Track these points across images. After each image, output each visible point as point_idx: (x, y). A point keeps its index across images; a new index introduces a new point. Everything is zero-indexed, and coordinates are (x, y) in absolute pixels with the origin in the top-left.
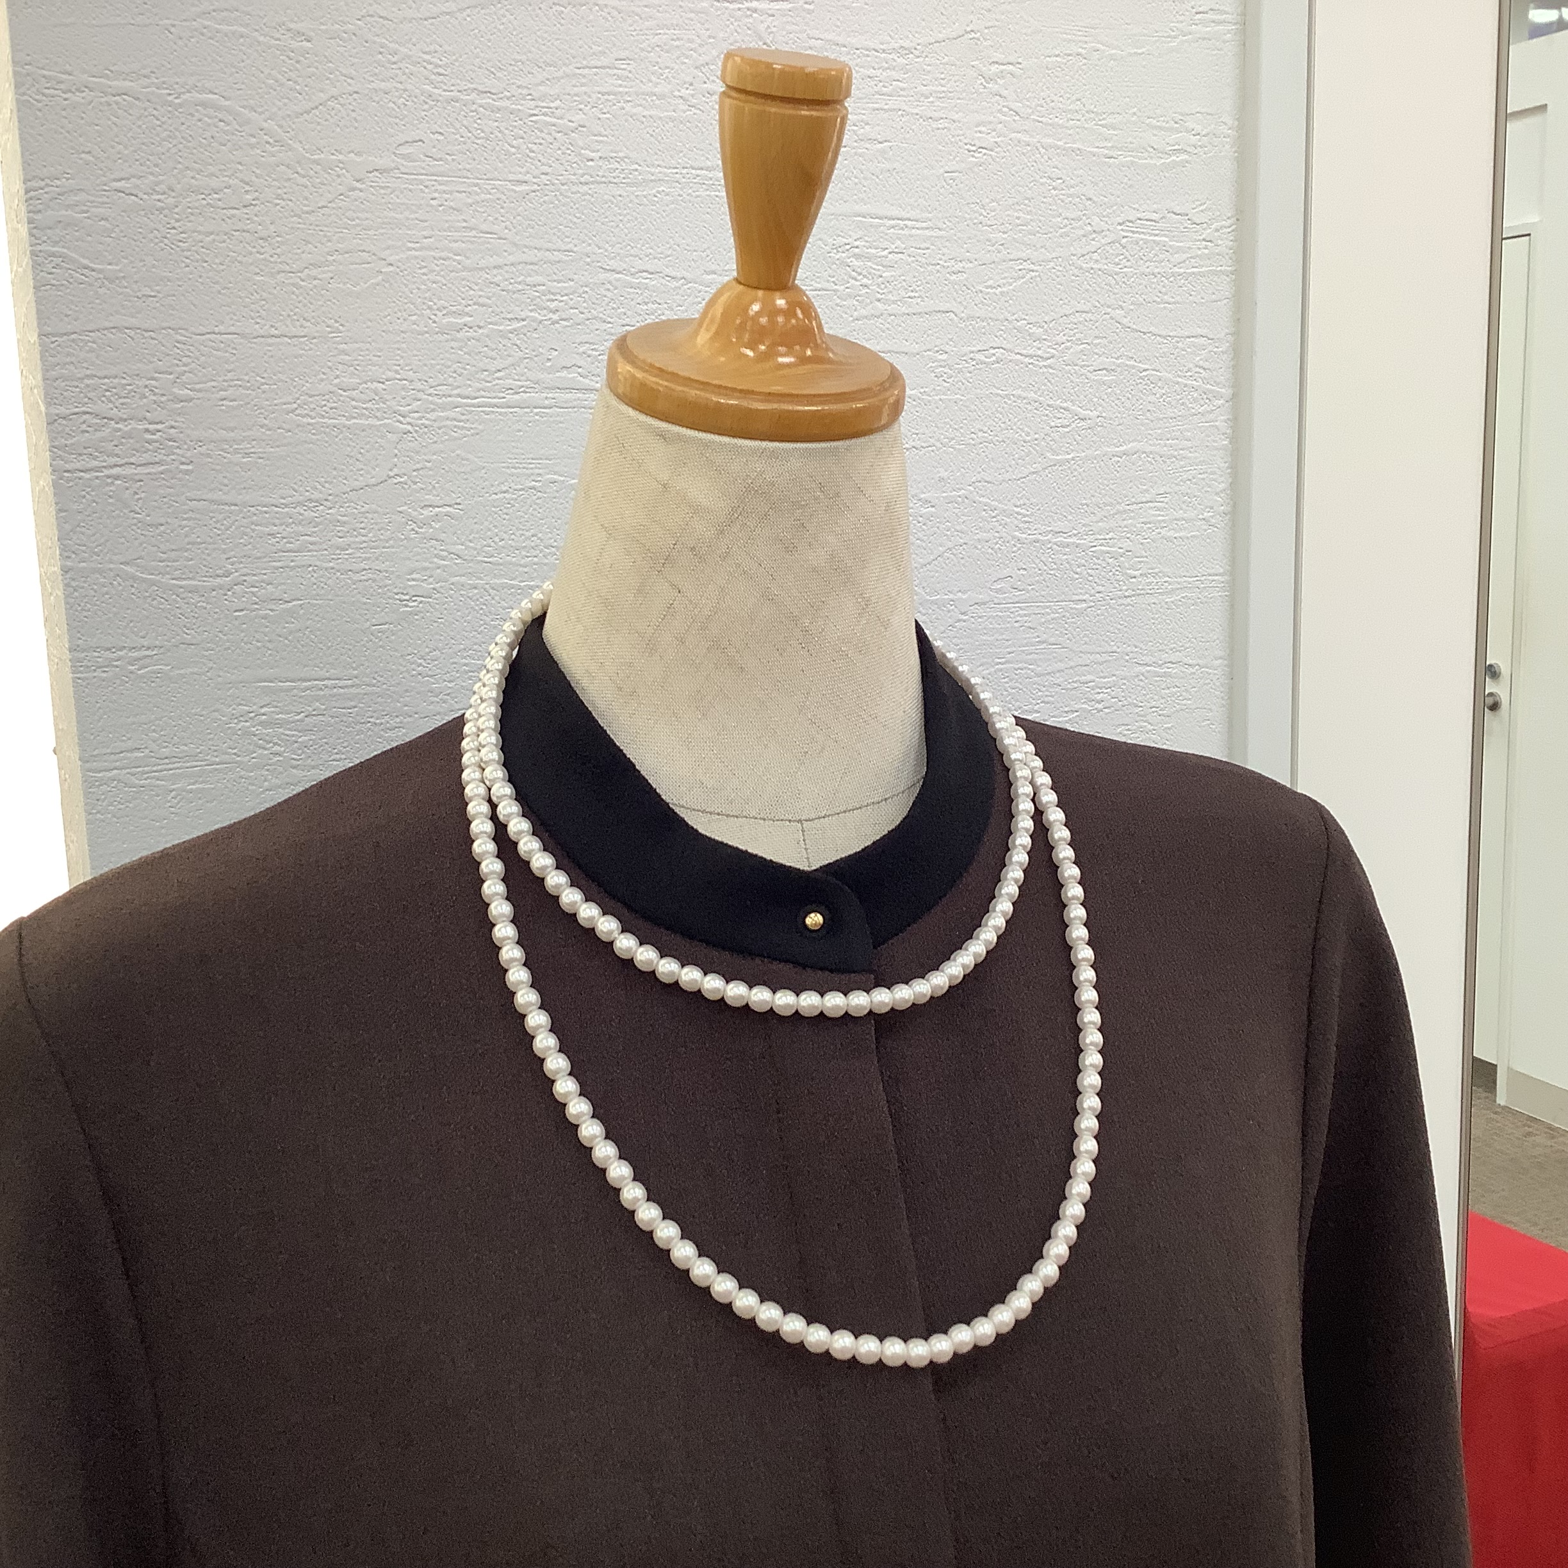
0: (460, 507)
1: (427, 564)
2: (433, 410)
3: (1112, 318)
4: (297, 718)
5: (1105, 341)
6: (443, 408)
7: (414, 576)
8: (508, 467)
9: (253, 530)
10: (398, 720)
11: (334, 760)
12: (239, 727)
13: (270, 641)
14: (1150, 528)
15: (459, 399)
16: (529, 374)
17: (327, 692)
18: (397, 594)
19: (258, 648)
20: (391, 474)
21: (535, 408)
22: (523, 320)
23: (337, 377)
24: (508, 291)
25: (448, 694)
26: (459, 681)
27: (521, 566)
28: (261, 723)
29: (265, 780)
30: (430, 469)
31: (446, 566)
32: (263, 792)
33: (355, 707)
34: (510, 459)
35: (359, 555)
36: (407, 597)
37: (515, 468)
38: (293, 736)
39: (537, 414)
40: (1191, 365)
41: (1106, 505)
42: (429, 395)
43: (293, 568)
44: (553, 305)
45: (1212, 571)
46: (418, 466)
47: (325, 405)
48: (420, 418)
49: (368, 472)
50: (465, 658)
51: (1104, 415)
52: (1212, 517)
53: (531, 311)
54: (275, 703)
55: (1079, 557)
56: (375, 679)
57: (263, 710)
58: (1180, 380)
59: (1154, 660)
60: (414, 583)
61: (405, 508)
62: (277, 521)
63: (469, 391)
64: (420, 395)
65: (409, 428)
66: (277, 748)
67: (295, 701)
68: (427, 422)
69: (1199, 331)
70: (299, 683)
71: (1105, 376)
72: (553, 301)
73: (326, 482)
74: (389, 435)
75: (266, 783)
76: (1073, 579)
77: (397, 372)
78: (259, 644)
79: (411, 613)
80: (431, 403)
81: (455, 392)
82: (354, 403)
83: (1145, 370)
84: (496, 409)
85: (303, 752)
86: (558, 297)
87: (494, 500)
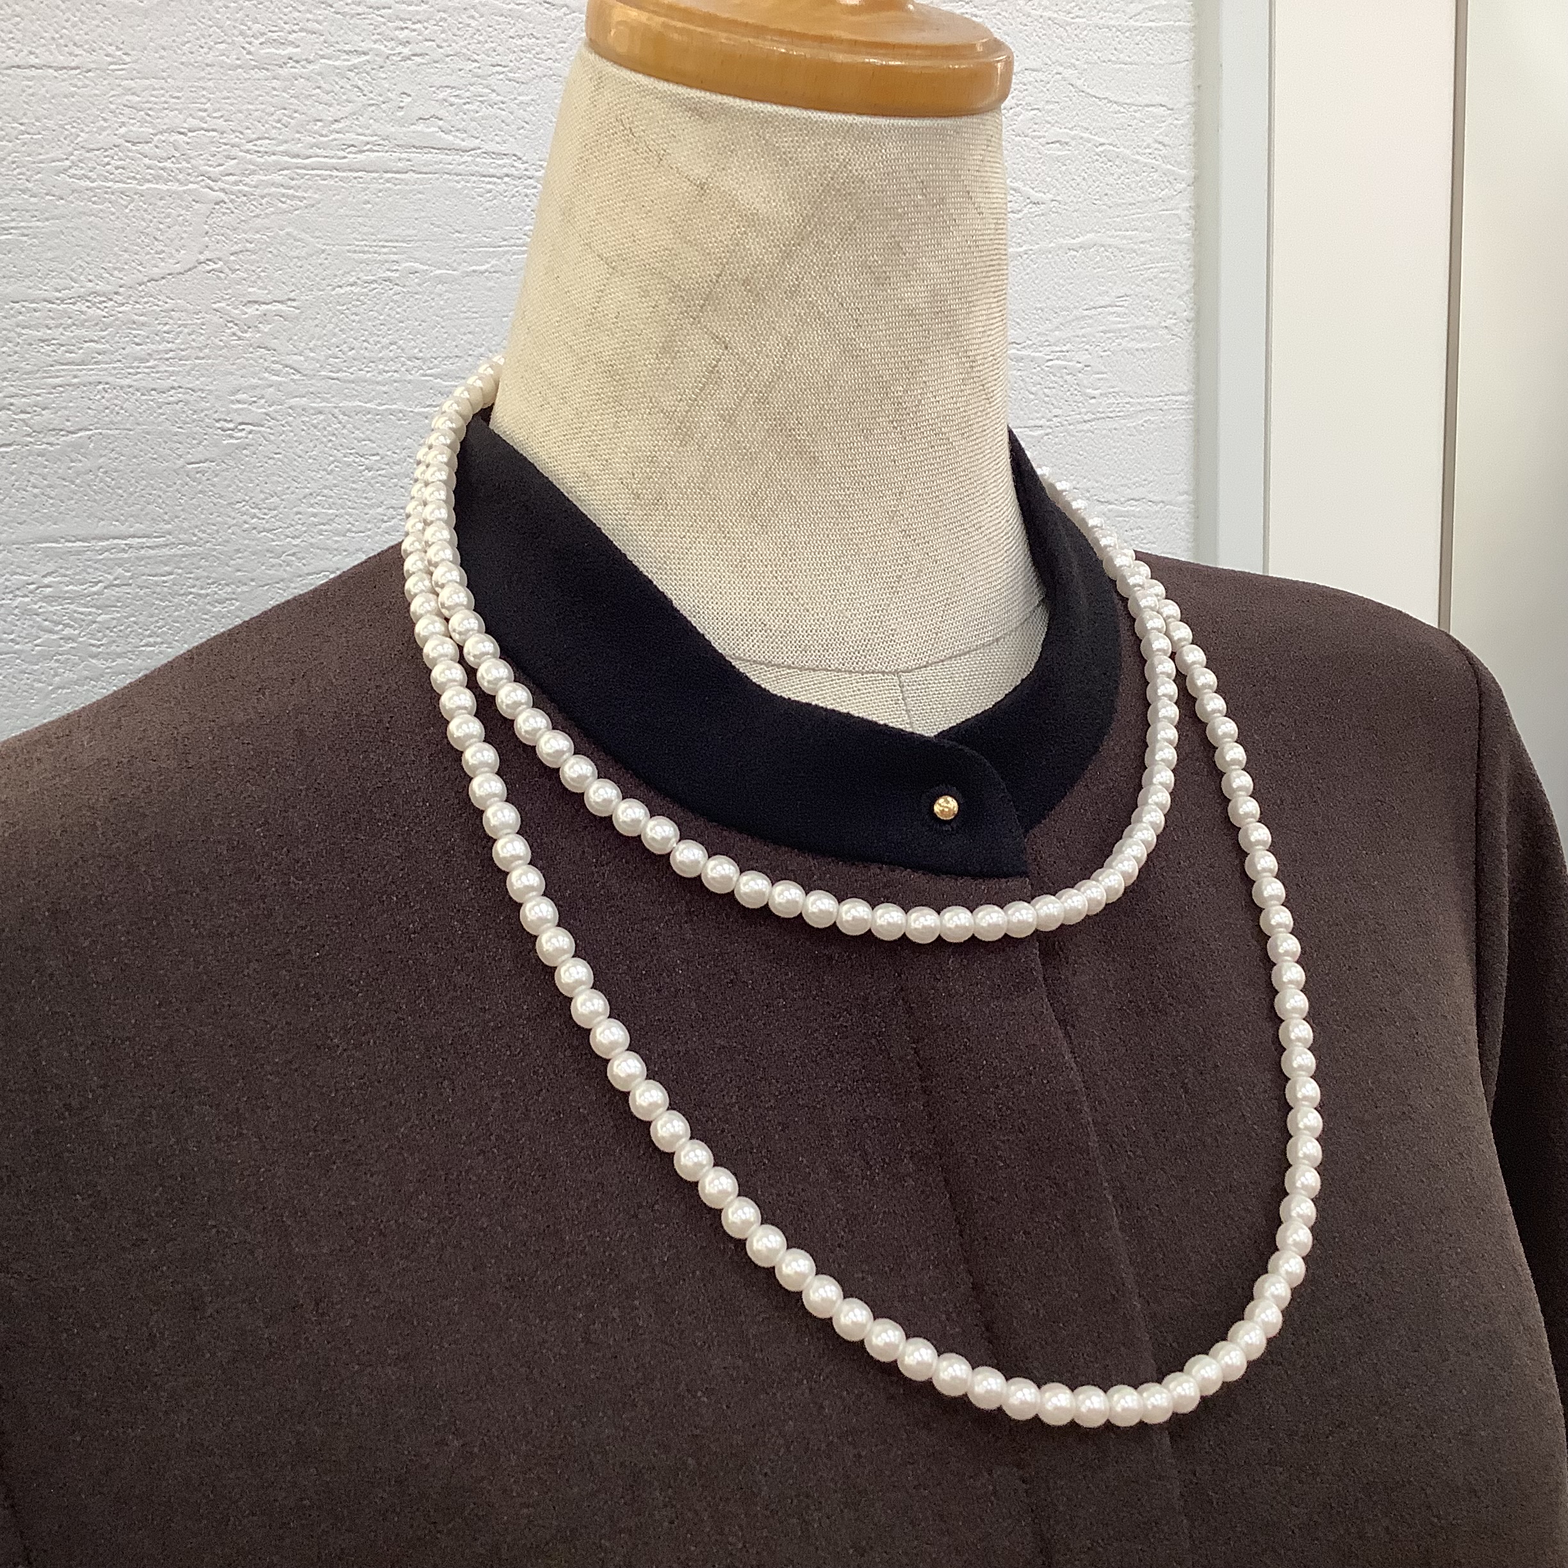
0: (294, 304)
1: (255, 381)
2: (253, 173)
3: (1064, 79)
4: (94, 589)
5: (1056, 107)
6: (266, 169)
7: (239, 396)
8: (355, 252)
9: (20, 335)
10: (229, 590)
11: (146, 645)
12: (15, 603)
13: (50, 486)
14: (1109, 338)
15: (286, 158)
16: (376, 126)
17: (130, 554)
18: (218, 421)
19: (35, 496)
20: (202, 258)
21: (386, 172)
22: (365, 53)
23: (123, 124)
24: (344, 14)
25: (294, 554)
26: (306, 536)
27: (378, 383)
28: (45, 598)
29: (56, 675)
30: (254, 252)
31: (280, 384)
32: (53, 691)
33: (171, 574)
34: (357, 240)
35: (164, 368)
36: (231, 425)
37: (364, 252)
38: (90, 614)
39: (388, 181)
40: (1150, 141)
41: (1063, 309)
42: (247, 151)
43: (77, 386)
44: (403, 35)
45: (1176, 390)
46: (236, 248)
47: (108, 164)
48: (236, 183)
49: (171, 256)
50: (312, 506)
51: (1059, 198)
52: (1175, 324)
53: (375, 42)
54: (62, 571)
55: (1033, 374)
56: (195, 535)
57: (46, 581)
58: (1138, 157)
59: (1116, 496)
60: (240, 406)
61: (223, 304)
62: (51, 323)
63: (297, 148)
64: (235, 152)
65: (222, 195)
66: (67, 631)
67: (89, 566)
68: (246, 189)
69: (1158, 99)
70: (93, 542)
71: (1059, 150)
72: (402, 29)
73: (115, 269)
74: (197, 206)
75: (57, 679)
76: (1028, 401)
77: (202, 119)
78: (36, 491)
79: (238, 447)
80: (251, 162)
81: (281, 148)
82: (146, 161)
83: (1102, 144)
84: (335, 173)
85: (105, 636)
86: (409, 24)
87: (339, 295)
